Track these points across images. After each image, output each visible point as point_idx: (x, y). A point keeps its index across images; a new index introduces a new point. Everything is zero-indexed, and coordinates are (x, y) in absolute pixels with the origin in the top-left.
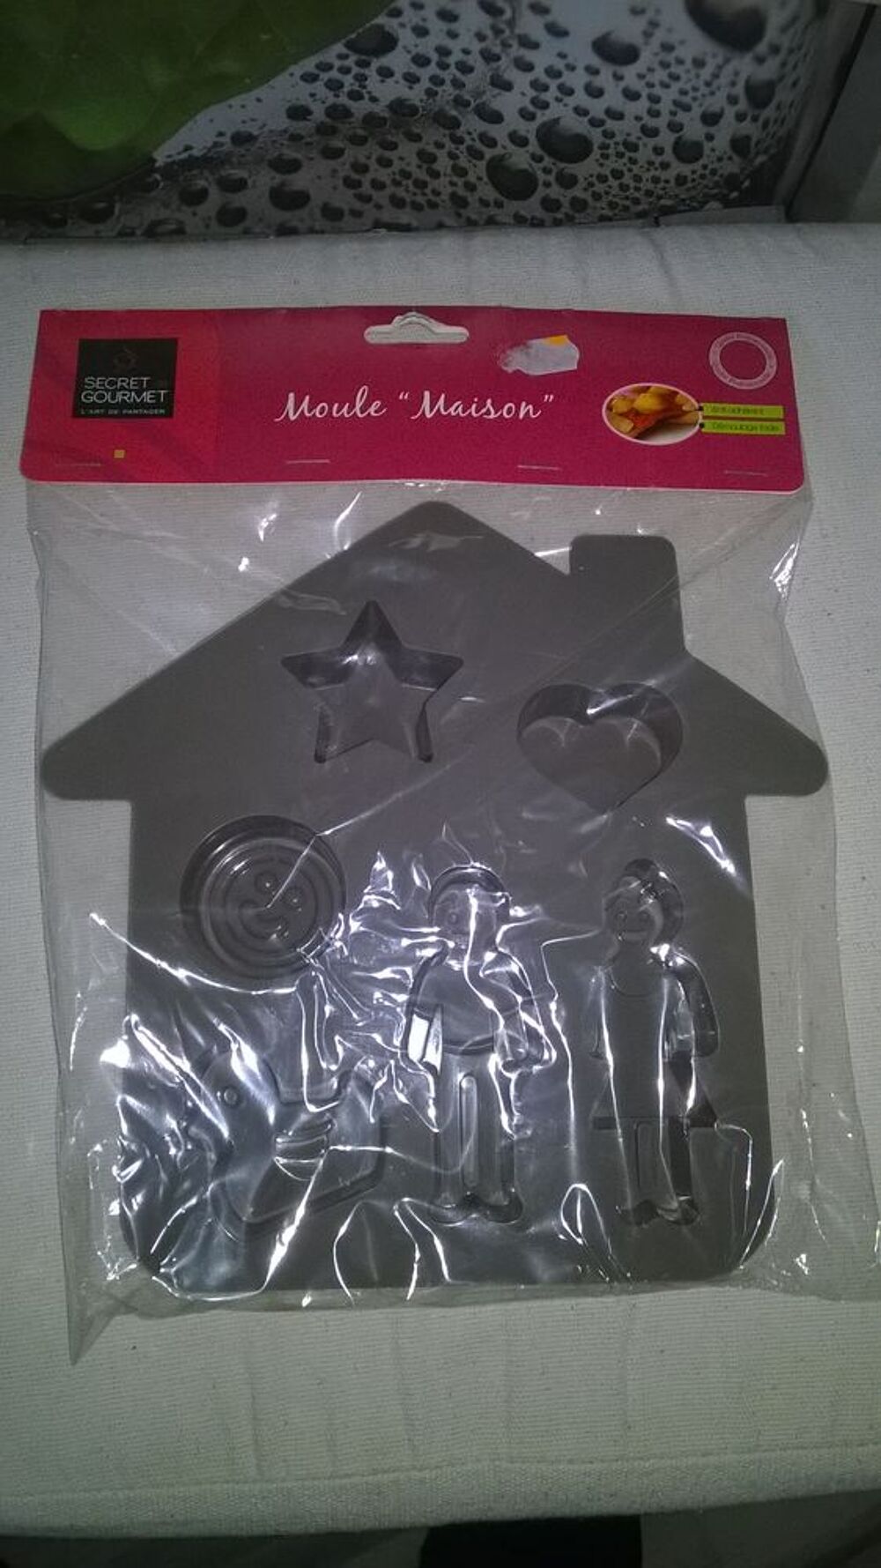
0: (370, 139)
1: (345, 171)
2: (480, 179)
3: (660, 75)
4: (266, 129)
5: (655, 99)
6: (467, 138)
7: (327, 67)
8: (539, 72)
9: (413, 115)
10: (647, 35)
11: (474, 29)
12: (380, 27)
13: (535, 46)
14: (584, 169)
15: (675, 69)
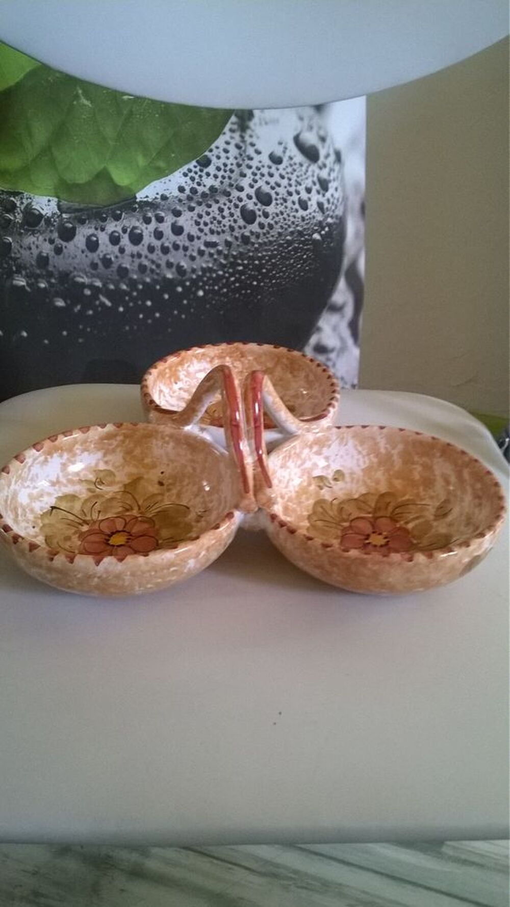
2: (238, 217)
3: (289, 170)
4: (171, 195)
6: (234, 199)
8: (254, 169)
10: (284, 152)
11: (234, 156)
13: (251, 159)
14: (271, 209)
15: (295, 167)
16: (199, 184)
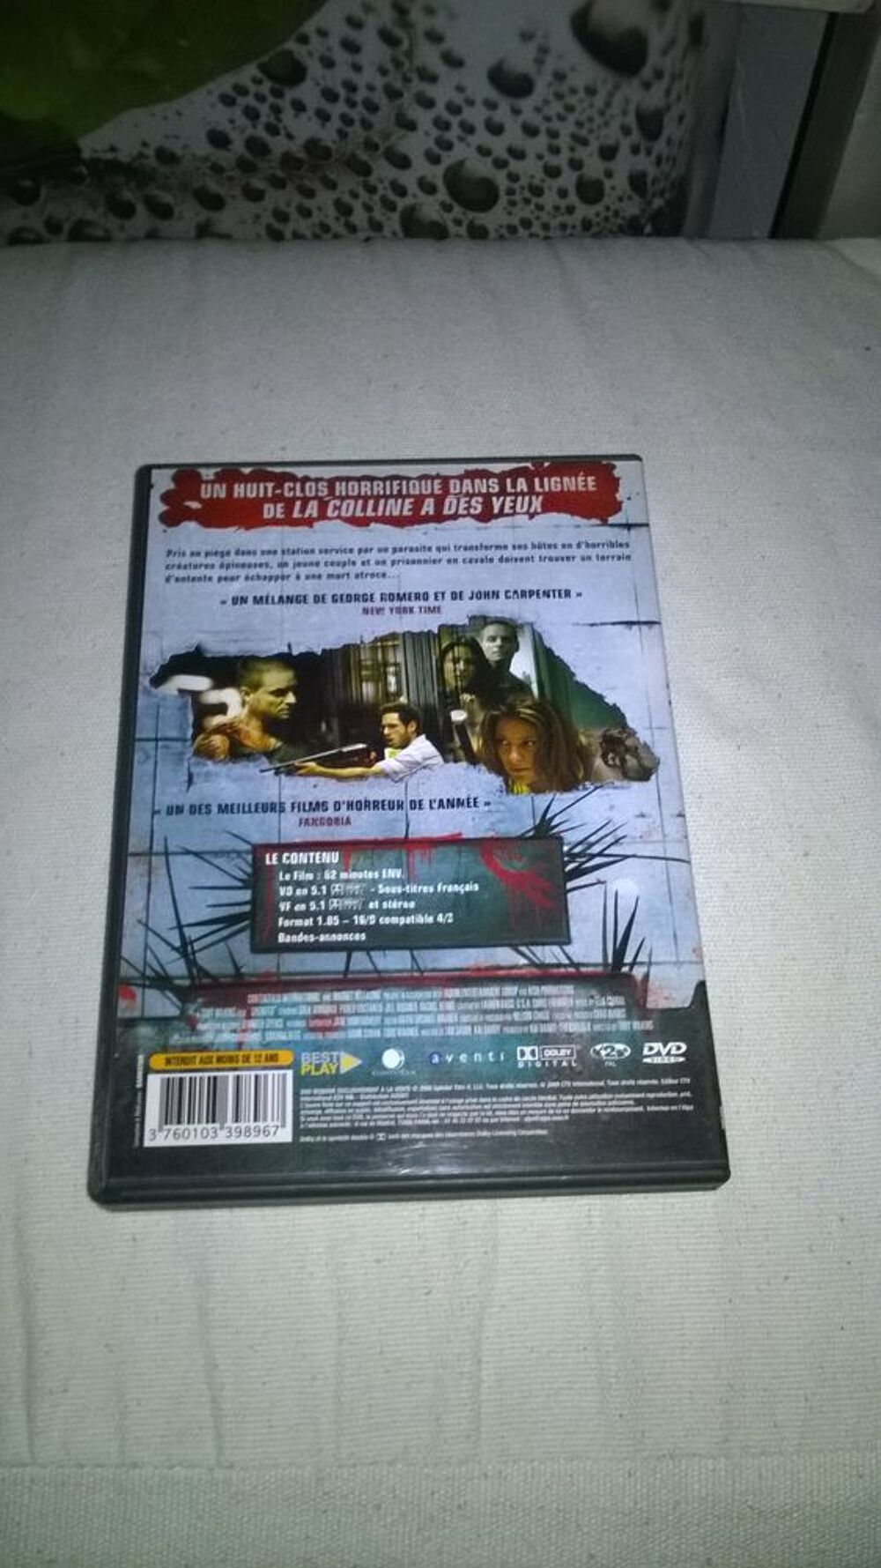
0: (289, 183)
1: (268, 218)
2: (396, 234)
3: (556, 108)
4: (188, 150)
5: (553, 134)
6: (380, 186)
7: (243, 91)
8: (440, 109)
9: (326, 159)
10: (539, 62)
11: (376, 61)
12: (289, 53)
13: (433, 79)
14: (494, 219)
15: (572, 100)
16: (273, 130)
